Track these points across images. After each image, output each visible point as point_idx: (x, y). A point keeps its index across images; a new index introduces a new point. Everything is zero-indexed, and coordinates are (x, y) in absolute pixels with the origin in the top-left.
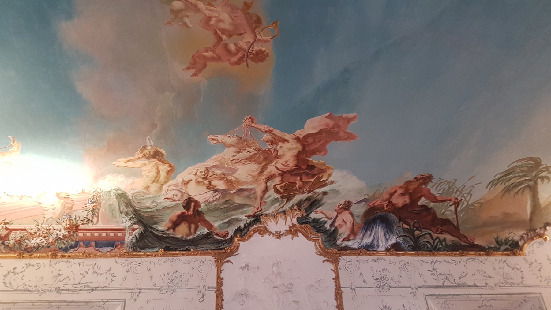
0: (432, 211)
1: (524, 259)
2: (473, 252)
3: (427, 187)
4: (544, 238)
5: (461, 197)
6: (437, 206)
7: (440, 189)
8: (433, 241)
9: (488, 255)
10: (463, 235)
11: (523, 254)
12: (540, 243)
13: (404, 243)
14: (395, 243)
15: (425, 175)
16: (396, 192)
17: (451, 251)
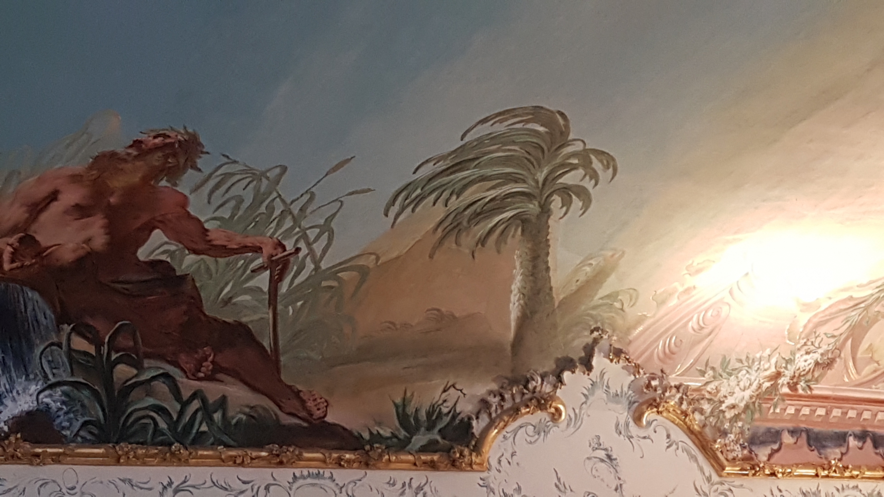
0: (188, 288)
1: (481, 482)
2: (317, 452)
3: (178, 189)
4: (553, 410)
5: (297, 241)
6: (208, 269)
7: (224, 199)
8: (178, 407)
9: (366, 465)
10: (290, 387)
11: (481, 464)
12: (540, 430)
13: (66, 413)
14: (29, 413)
15: (172, 134)
16: (53, 196)
17: (240, 446)
